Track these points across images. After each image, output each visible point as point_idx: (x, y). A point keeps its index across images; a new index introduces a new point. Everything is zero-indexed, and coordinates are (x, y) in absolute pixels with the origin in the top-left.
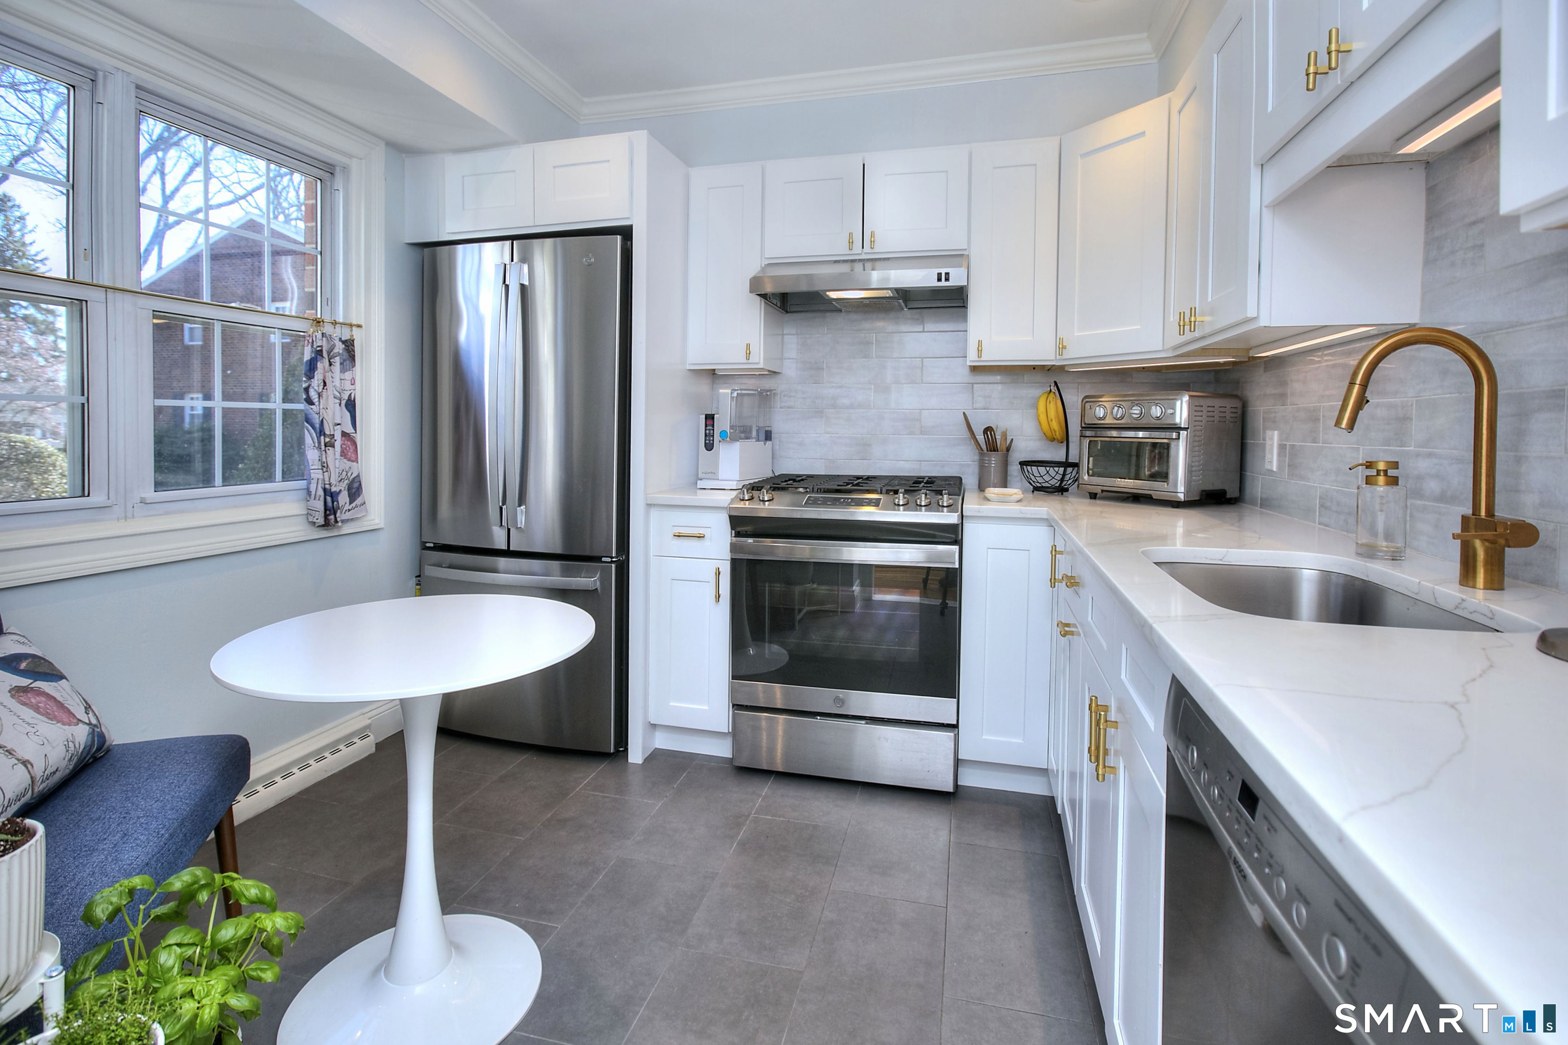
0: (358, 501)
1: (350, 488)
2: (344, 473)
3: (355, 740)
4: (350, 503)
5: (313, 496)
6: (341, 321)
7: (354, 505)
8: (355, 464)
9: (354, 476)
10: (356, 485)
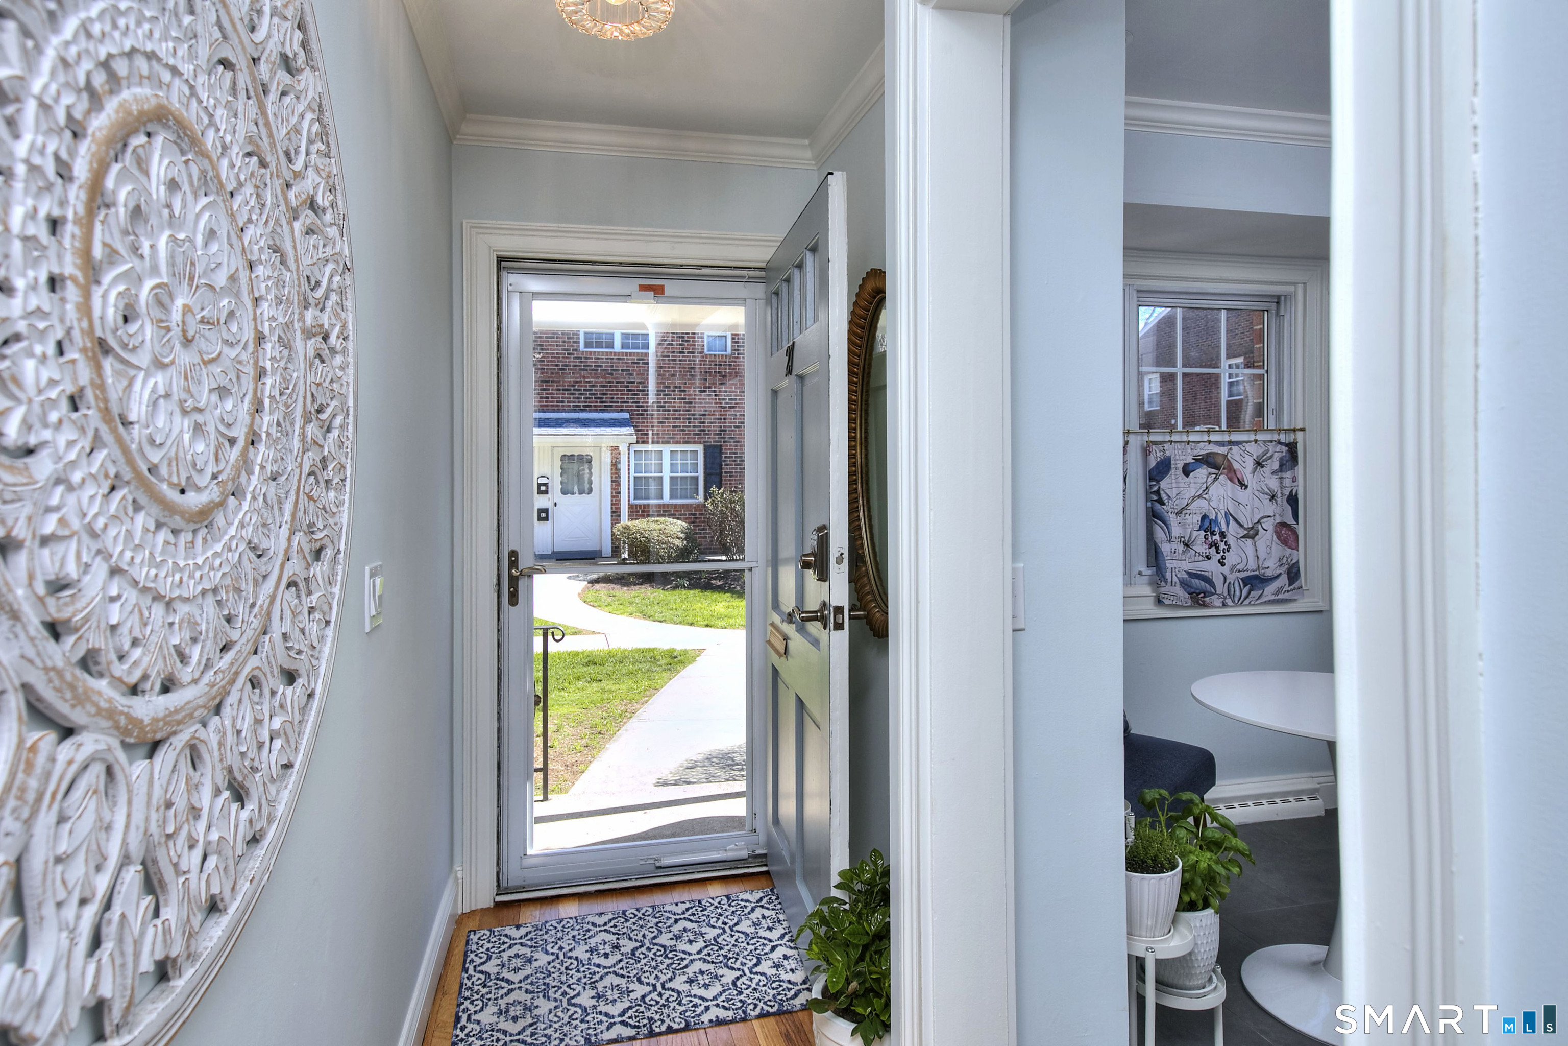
0: (1296, 585)
1: (1289, 572)
2: (1285, 559)
3: (1291, 799)
4: (1289, 586)
5: (1169, 583)
6: (1285, 427)
7: (1292, 587)
8: (1295, 551)
9: (1294, 561)
10: (1295, 570)
